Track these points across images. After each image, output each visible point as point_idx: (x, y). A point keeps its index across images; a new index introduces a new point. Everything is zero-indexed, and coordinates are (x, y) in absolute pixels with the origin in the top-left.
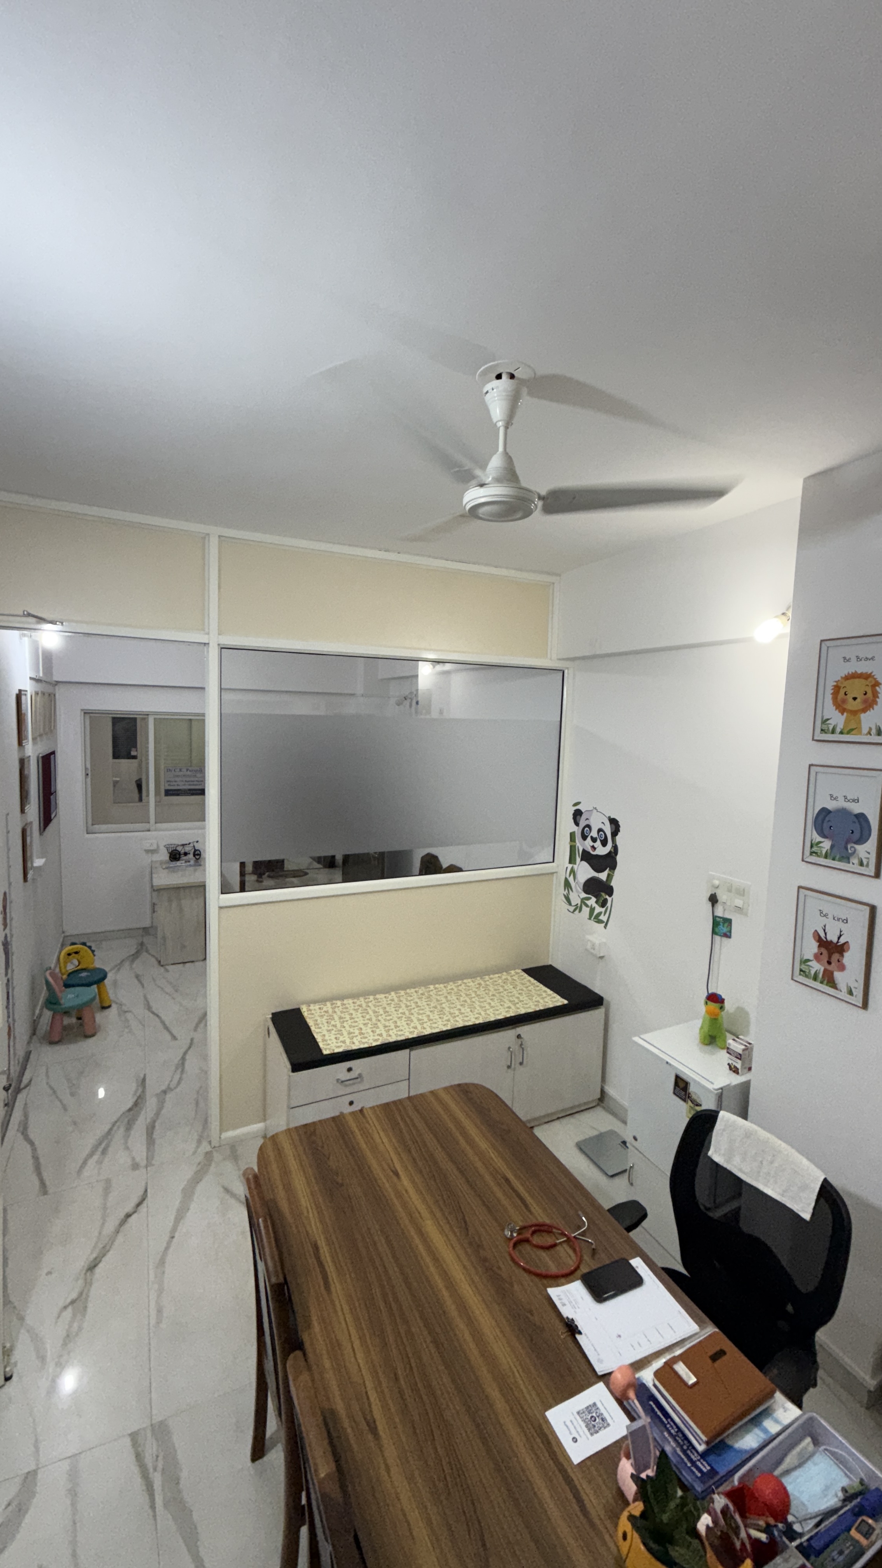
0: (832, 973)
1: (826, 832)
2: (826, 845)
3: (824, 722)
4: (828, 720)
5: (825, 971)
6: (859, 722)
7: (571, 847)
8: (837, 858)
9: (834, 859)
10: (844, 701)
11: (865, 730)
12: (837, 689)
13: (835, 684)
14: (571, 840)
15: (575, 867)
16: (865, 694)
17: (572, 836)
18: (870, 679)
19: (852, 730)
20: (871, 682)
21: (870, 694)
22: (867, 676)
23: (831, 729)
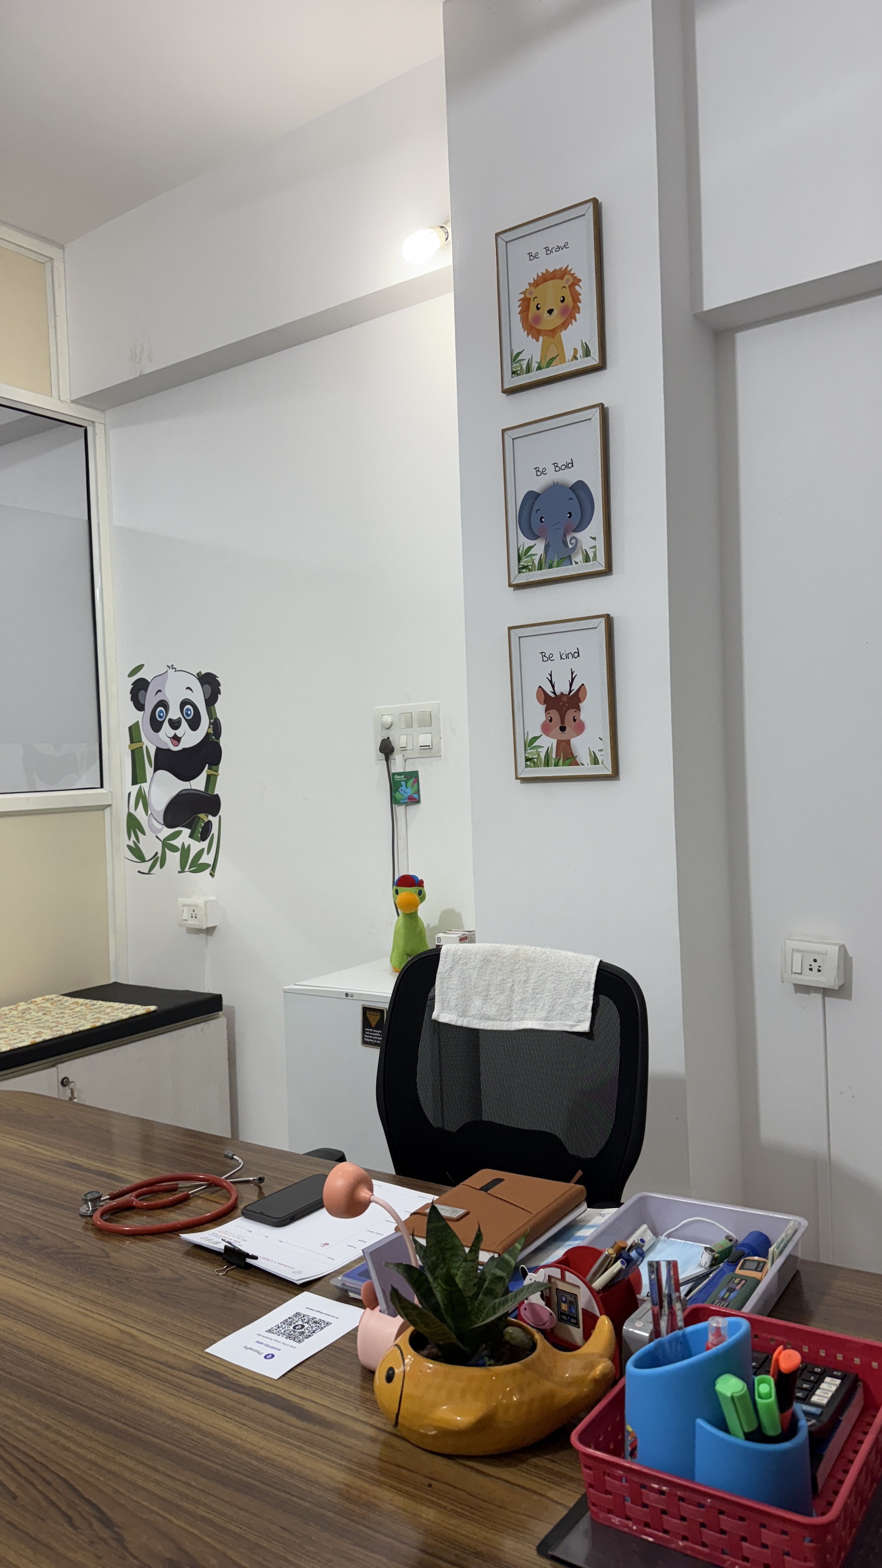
0: (568, 742)
1: (536, 525)
2: (539, 548)
3: (515, 358)
4: (519, 354)
5: (559, 743)
6: (560, 346)
7: (133, 752)
8: (555, 563)
9: (551, 567)
10: (537, 319)
11: (569, 355)
12: (525, 303)
13: (522, 296)
14: (132, 741)
16: (562, 301)
17: (134, 732)
18: (566, 277)
19: (553, 359)
20: (568, 280)
21: (569, 300)
22: (561, 274)
23: (524, 367)
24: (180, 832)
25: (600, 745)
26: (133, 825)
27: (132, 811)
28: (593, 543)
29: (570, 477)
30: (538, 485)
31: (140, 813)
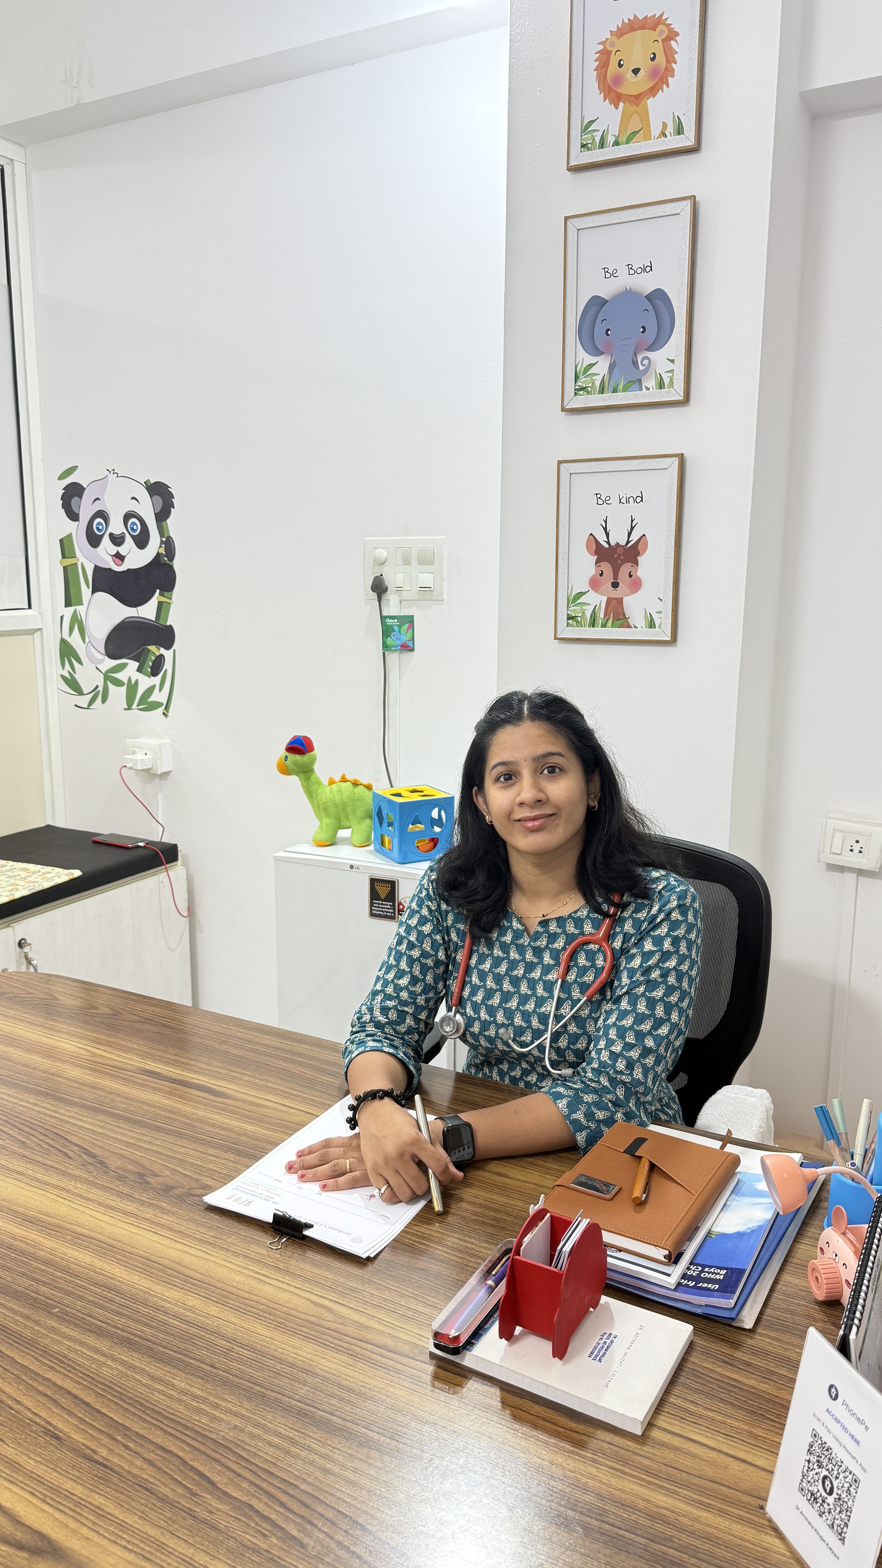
0: (620, 601)
1: (600, 339)
3: (586, 128)
4: (592, 122)
5: (609, 601)
6: (645, 117)
7: (65, 568)
8: (621, 387)
9: (615, 391)
10: (618, 80)
12: (604, 56)
14: (64, 557)
15: (82, 610)
16: (653, 59)
17: (66, 547)
18: (661, 27)
19: (635, 133)
20: (662, 32)
21: (661, 59)
22: (653, 23)
23: (597, 140)
24: (125, 665)
25: (660, 606)
26: (67, 652)
27: (66, 636)
28: (671, 366)
29: (646, 284)
30: (606, 289)
31: (75, 640)
